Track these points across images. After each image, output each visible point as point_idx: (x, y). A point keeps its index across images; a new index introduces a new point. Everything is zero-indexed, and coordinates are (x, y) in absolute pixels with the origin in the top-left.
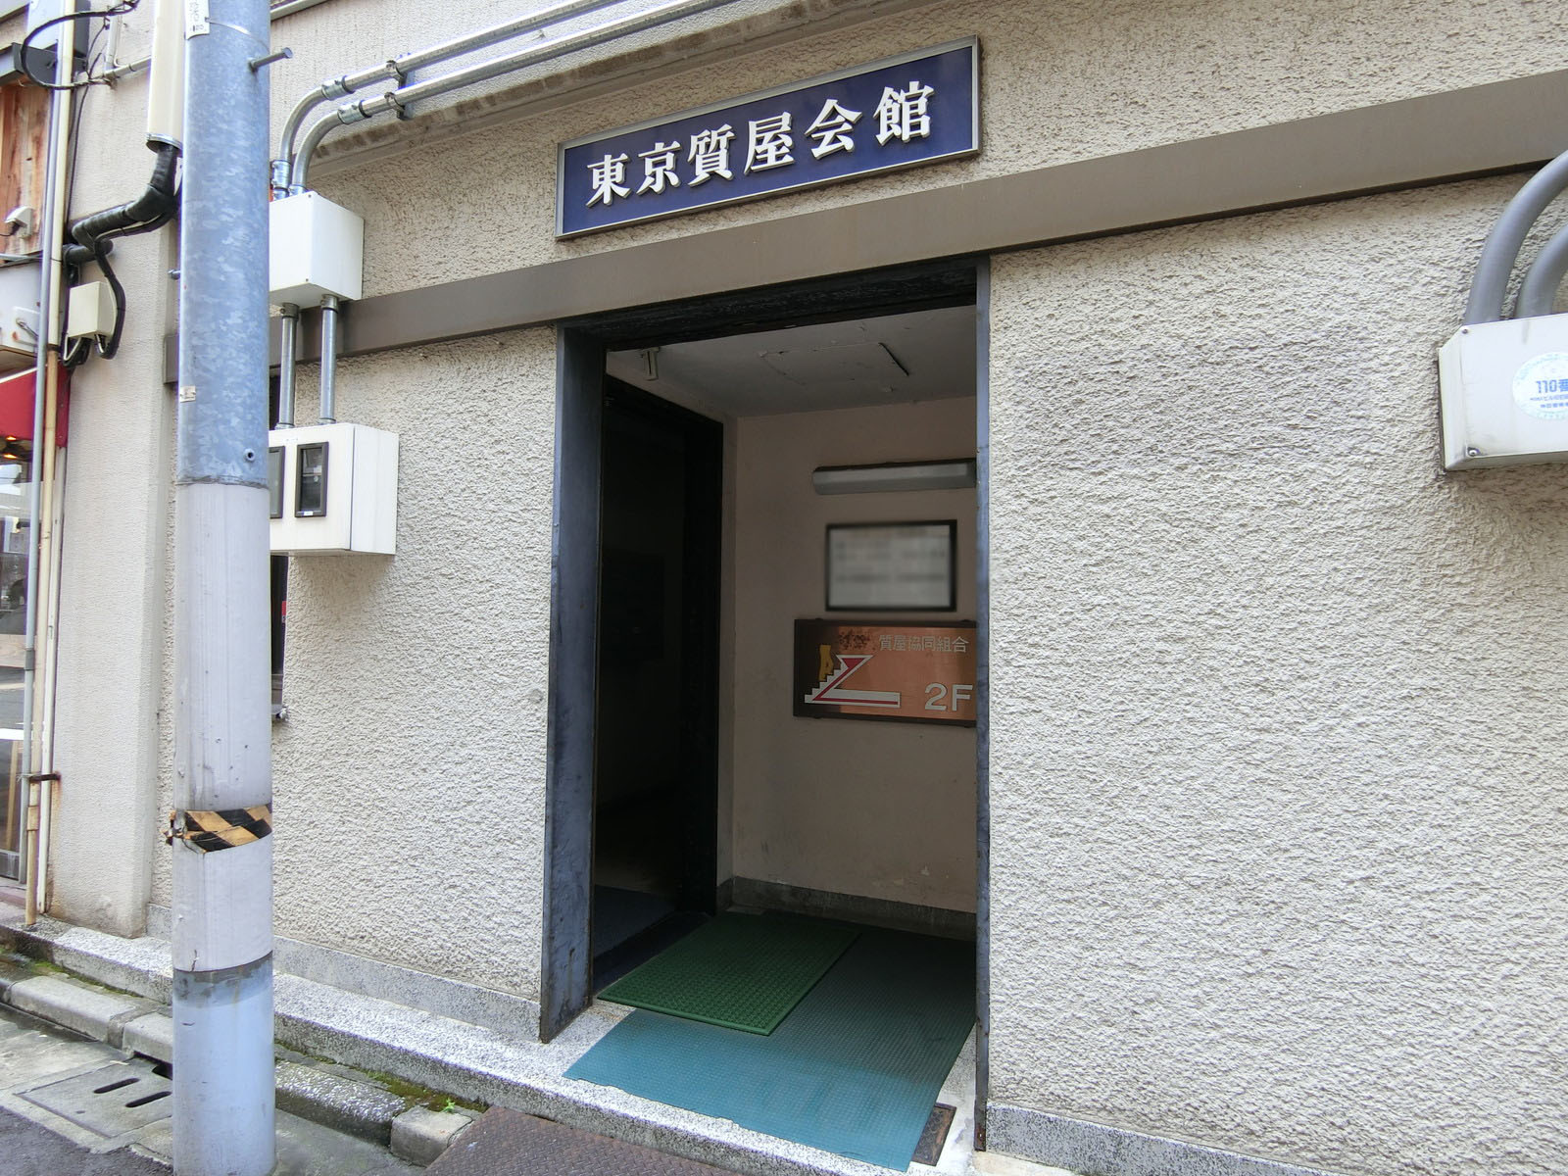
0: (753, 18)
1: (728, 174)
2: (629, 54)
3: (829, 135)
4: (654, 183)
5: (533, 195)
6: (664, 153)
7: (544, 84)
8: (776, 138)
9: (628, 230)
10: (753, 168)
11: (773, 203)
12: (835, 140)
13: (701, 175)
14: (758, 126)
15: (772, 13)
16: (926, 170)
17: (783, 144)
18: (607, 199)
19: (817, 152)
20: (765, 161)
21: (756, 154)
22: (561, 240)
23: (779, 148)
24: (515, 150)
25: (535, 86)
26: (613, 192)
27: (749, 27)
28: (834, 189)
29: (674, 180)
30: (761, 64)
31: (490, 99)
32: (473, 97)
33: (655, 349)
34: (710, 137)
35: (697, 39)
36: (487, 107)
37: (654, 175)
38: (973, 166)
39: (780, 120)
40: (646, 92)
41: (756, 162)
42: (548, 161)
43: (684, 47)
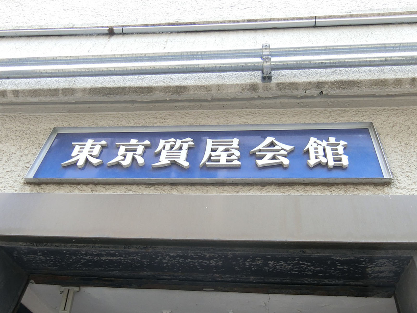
0: (222, 85)
1: (186, 164)
2: (130, 88)
3: (270, 155)
4: (124, 160)
5: (19, 153)
6: (138, 145)
7: (60, 92)
8: (227, 150)
9: (91, 186)
10: (207, 163)
11: (220, 188)
12: (274, 158)
13: (164, 160)
14: (213, 142)
15: (237, 85)
16: (348, 186)
17: (233, 154)
18: (80, 163)
19: (260, 162)
20: (218, 161)
21: (210, 156)
22: (29, 183)
23: (229, 156)
24: (18, 128)
25: (54, 92)
26: (87, 160)
27: (218, 90)
28: (273, 187)
29: (141, 161)
30: (217, 116)
31: (16, 93)
32: (4, 89)
33: (76, 289)
34: (175, 142)
35: (180, 89)
36: (10, 98)
37: (125, 156)
38: (386, 189)
39: (232, 142)
40: (130, 116)
41: (209, 160)
42: (40, 138)
43: (169, 92)
